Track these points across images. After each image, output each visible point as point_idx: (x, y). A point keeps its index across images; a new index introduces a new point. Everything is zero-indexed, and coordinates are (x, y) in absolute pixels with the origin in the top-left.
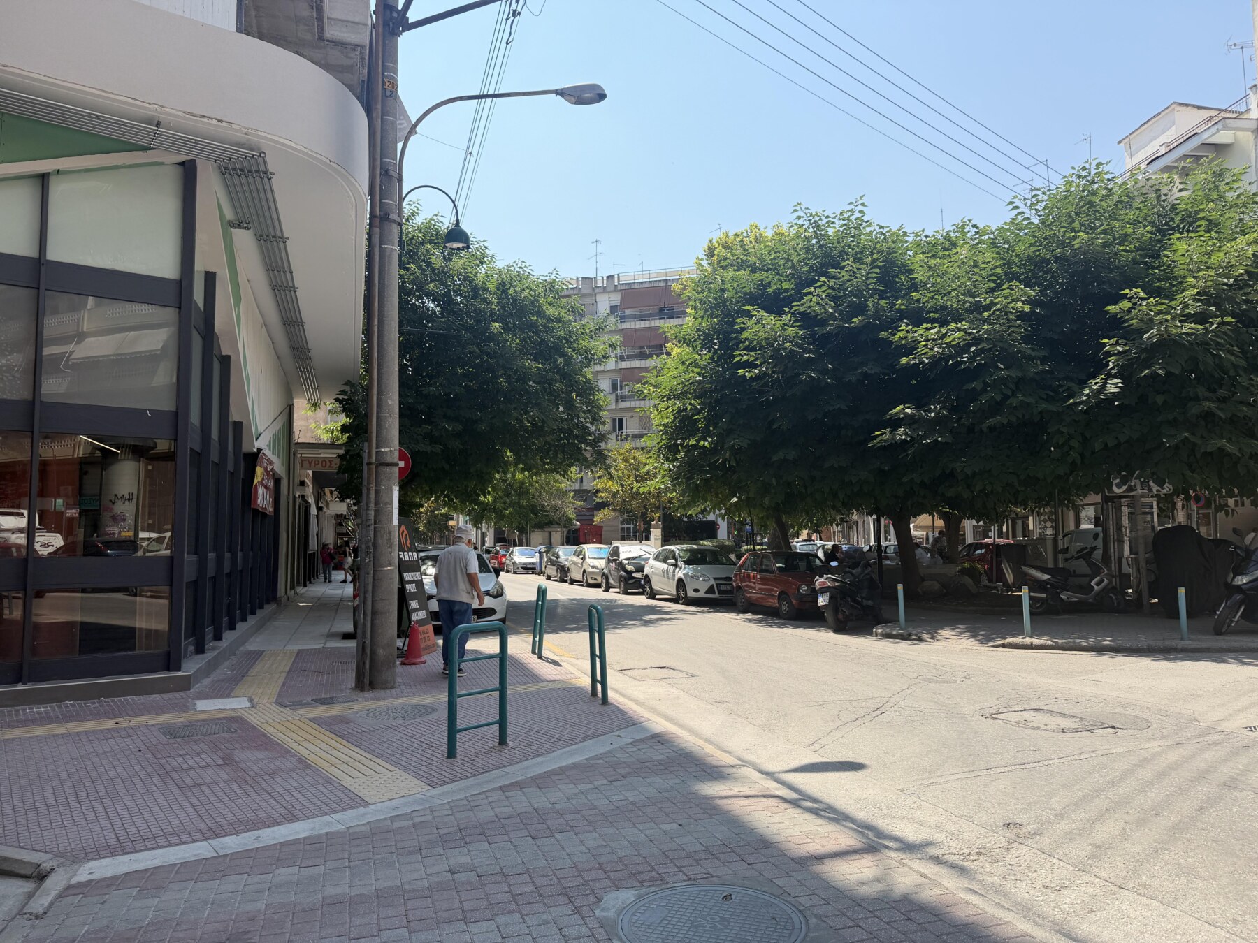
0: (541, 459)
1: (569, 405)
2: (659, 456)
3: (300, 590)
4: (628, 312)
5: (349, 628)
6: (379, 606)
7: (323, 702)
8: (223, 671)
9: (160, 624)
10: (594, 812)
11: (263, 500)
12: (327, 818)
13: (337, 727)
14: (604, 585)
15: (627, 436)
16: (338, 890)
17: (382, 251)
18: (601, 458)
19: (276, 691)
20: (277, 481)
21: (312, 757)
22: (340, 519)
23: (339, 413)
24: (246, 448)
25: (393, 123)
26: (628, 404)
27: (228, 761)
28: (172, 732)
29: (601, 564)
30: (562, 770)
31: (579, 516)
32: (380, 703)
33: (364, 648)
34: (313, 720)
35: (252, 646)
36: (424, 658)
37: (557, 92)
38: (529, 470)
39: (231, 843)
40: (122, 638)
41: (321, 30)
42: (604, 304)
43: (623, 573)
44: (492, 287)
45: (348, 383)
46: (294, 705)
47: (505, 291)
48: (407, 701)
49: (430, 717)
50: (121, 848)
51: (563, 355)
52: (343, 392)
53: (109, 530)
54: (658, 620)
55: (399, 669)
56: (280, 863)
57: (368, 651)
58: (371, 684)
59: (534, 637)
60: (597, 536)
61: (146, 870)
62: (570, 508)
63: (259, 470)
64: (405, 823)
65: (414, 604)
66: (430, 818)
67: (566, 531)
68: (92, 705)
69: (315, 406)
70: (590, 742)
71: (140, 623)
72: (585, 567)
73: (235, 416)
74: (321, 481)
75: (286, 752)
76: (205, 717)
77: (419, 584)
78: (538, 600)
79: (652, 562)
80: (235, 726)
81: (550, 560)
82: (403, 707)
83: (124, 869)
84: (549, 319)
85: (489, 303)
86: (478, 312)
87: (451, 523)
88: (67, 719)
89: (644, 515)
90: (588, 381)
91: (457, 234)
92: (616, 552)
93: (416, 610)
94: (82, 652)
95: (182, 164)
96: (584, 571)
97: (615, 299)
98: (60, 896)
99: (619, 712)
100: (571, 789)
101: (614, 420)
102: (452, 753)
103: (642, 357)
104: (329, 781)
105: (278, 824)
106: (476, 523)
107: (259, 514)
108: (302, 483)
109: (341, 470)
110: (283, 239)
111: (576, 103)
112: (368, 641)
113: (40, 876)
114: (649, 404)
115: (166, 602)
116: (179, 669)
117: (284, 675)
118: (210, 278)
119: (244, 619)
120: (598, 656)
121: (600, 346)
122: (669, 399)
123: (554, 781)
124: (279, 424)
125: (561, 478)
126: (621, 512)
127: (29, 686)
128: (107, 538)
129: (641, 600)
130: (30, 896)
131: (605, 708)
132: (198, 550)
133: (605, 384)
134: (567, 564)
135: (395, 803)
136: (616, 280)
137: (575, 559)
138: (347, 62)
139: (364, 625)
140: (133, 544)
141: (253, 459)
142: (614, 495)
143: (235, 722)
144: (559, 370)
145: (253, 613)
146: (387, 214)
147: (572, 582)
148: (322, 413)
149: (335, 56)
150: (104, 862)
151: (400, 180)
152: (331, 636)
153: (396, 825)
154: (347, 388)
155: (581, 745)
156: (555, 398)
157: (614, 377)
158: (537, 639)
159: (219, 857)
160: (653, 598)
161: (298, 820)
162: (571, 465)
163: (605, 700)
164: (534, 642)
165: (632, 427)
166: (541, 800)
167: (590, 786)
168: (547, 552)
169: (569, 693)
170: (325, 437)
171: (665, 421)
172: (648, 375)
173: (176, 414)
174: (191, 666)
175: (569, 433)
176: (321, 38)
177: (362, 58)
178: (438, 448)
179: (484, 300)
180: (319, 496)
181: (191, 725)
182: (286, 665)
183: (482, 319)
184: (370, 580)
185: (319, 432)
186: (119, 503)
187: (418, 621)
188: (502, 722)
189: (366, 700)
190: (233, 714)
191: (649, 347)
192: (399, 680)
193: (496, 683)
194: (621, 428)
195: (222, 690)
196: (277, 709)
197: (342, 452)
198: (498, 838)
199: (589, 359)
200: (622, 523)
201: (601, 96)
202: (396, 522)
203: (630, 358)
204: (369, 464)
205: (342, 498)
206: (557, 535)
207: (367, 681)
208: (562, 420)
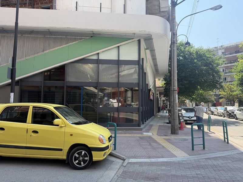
0: (207, 88)
1: (213, 76)
2: (237, 86)
3: (158, 114)
4: (226, 53)
5: (168, 121)
6: (175, 118)
7: (165, 135)
8: (147, 128)
9: (137, 119)
10: (229, 168)
11: (151, 97)
12: (169, 158)
13: (168, 140)
14: (223, 116)
15: (227, 82)
16: (174, 173)
17: (173, 49)
18: (222, 87)
19: (156, 132)
20: (153, 94)
21: (165, 146)
22: (164, 101)
23: (163, 81)
24: (149, 88)
25: (175, 24)
26: (227, 74)
27: (150, 145)
28: (140, 138)
29: (222, 111)
30: (219, 157)
31: (216, 100)
32: (176, 137)
33: (172, 126)
34: (164, 139)
35: (151, 123)
36: (184, 129)
37: (210, 9)
38: (204, 90)
39: (153, 160)
40: (131, 121)
41: (160, 10)
42: (220, 53)
43: (228, 114)
44: (194, 53)
45: (165, 75)
46: (160, 135)
47: (197, 53)
48: (182, 137)
49: (187, 141)
50: (135, 157)
51: (211, 65)
52: (165, 77)
53: (127, 103)
54: (239, 125)
55: (179, 131)
56: (162, 165)
57: (173, 127)
58: (174, 133)
59: (208, 127)
60: (220, 105)
61: (140, 162)
62: (213, 98)
63: (151, 92)
64: (185, 162)
65: (181, 118)
66: (190, 162)
67: (212, 103)
68: (128, 131)
69: (159, 80)
70: (225, 152)
71: (134, 118)
72: (218, 112)
73: (147, 83)
74: (160, 94)
75: (160, 144)
76: (145, 136)
77: (182, 114)
78: (209, 119)
79: (236, 111)
80: (150, 138)
81: (209, 110)
82: (181, 138)
83: (136, 161)
84: (208, 57)
85: (194, 56)
86: (192, 58)
87: (185, 102)
88: (125, 133)
89: (233, 100)
90: (218, 70)
91: (188, 43)
92: (226, 109)
93: (181, 119)
94: (126, 122)
95: (138, 40)
96: (218, 113)
97: (223, 51)
98: (127, 164)
99: (232, 146)
100: (222, 162)
101: (224, 78)
102: (193, 149)
103: (231, 63)
104: (168, 151)
105: (161, 158)
106: (191, 102)
107: (151, 100)
108: (157, 94)
109: (165, 91)
110: (155, 50)
111: (215, 10)
112: (173, 125)
113: (124, 160)
114: (234, 74)
115: (138, 115)
116: (140, 127)
117: (157, 130)
118: (143, 59)
119: (149, 119)
120: (226, 133)
121: (220, 62)
122: (240, 72)
123: (218, 159)
124: (153, 84)
125: (212, 92)
126: (226, 99)
127: (119, 128)
128: (127, 104)
129: (234, 120)
130: (123, 163)
131: (228, 144)
132: (142, 106)
133: (221, 70)
134: (213, 111)
135: (182, 158)
136: (223, 46)
137: (215, 110)
138: (165, 15)
139: (172, 121)
140: (130, 105)
141: (150, 90)
142: (225, 95)
143: (150, 137)
144: (211, 68)
145: (151, 118)
146: (174, 42)
147: (215, 115)
148: (160, 81)
149: (162, 14)
150: (133, 159)
151: (176, 35)
152: (165, 123)
153: (183, 162)
154: (165, 76)
155: (223, 152)
156: (209, 74)
157: (223, 68)
158: (209, 127)
159: (151, 162)
160: (237, 120)
161: (164, 158)
162: (214, 89)
163: (228, 143)
164: (208, 128)
165: (229, 79)
166: (215, 163)
167: (227, 162)
168: (208, 108)
169: (219, 140)
170: (161, 86)
171: (239, 78)
172: (234, 67)
173: (138, 83)
174: (142, 126)
175: (213, 82)
176: (160, 12)
177: (167, 13)
178: (183, 87)
179: (193, 55)
180: (160, 97)
181: (143, 137)
182: (157, 128)
183: (192, 59)
184: (173, 113)
185: (160, 85)
186: (128, 98)
187: (182, 122)
188: (204, 145)
189: (173, 136)
190: (149, 136)
191: (232, 61)
192: (179, 133)
193: (202, 136)
194: (226, 80)
195: (147, 131)
196: (157, 136)
197: (164, 88)
198: (206, 169)
199: (218, 65)
200: (227, 102)
201: (221, 7)
202: (177, 102)
203: (228, 63)
204: (172, 90)
205: (164, 97)
206: (210, 104)
207: (173, 132)
208: (211, 79)
